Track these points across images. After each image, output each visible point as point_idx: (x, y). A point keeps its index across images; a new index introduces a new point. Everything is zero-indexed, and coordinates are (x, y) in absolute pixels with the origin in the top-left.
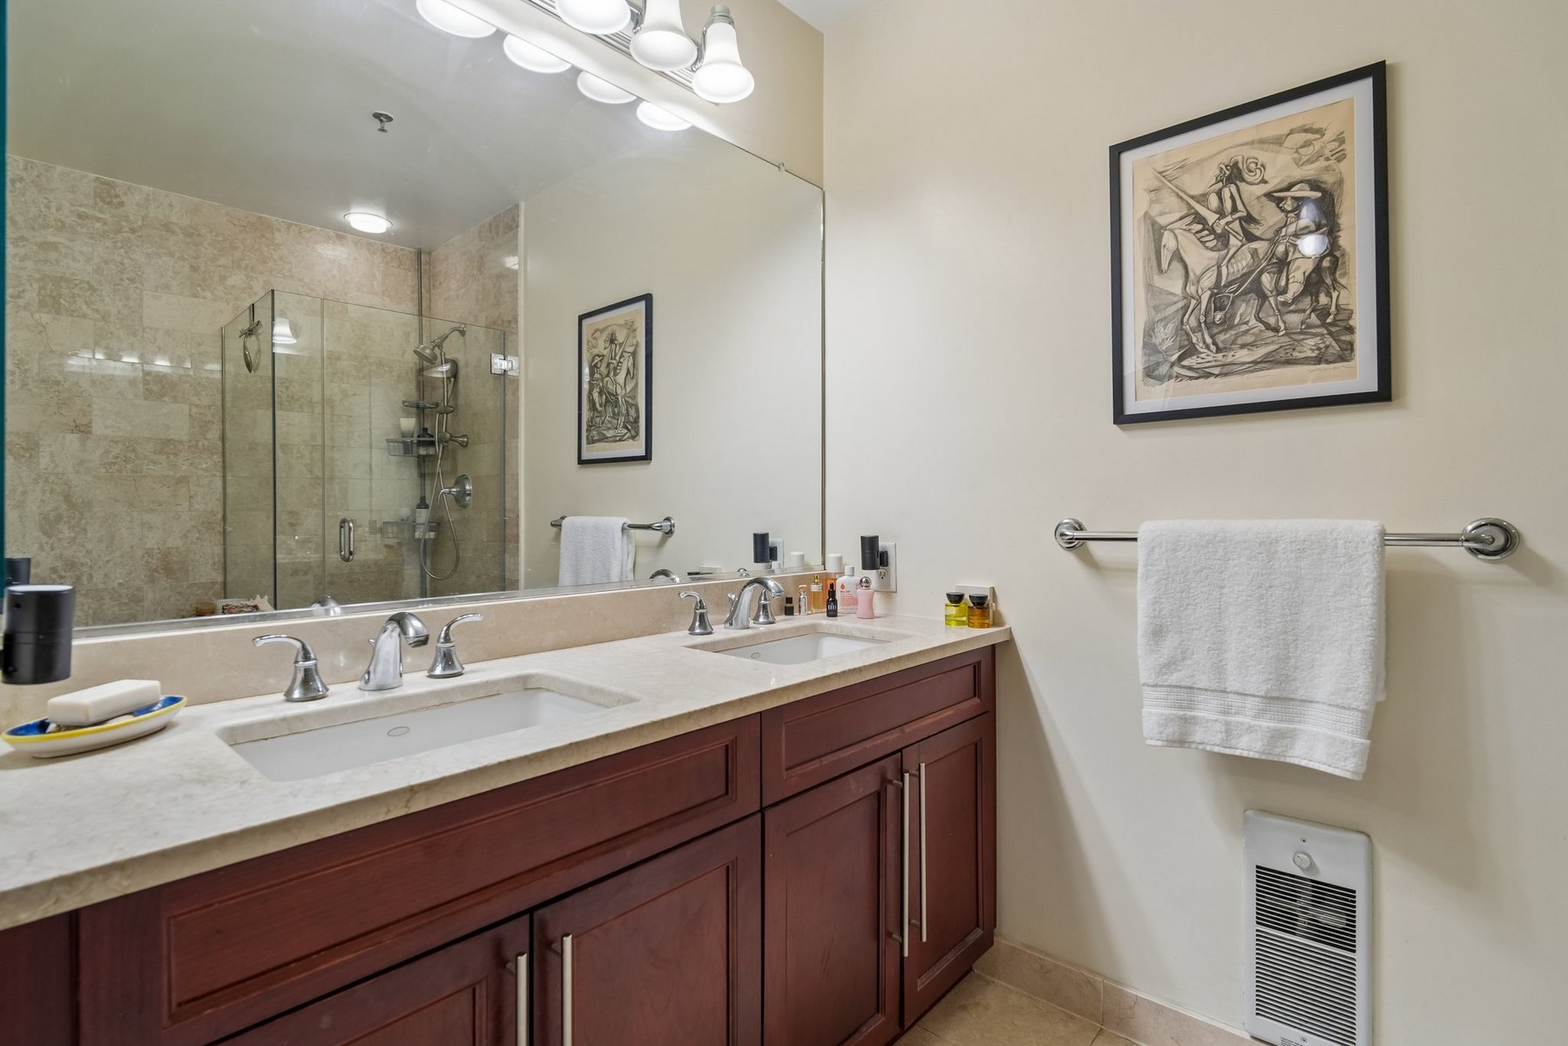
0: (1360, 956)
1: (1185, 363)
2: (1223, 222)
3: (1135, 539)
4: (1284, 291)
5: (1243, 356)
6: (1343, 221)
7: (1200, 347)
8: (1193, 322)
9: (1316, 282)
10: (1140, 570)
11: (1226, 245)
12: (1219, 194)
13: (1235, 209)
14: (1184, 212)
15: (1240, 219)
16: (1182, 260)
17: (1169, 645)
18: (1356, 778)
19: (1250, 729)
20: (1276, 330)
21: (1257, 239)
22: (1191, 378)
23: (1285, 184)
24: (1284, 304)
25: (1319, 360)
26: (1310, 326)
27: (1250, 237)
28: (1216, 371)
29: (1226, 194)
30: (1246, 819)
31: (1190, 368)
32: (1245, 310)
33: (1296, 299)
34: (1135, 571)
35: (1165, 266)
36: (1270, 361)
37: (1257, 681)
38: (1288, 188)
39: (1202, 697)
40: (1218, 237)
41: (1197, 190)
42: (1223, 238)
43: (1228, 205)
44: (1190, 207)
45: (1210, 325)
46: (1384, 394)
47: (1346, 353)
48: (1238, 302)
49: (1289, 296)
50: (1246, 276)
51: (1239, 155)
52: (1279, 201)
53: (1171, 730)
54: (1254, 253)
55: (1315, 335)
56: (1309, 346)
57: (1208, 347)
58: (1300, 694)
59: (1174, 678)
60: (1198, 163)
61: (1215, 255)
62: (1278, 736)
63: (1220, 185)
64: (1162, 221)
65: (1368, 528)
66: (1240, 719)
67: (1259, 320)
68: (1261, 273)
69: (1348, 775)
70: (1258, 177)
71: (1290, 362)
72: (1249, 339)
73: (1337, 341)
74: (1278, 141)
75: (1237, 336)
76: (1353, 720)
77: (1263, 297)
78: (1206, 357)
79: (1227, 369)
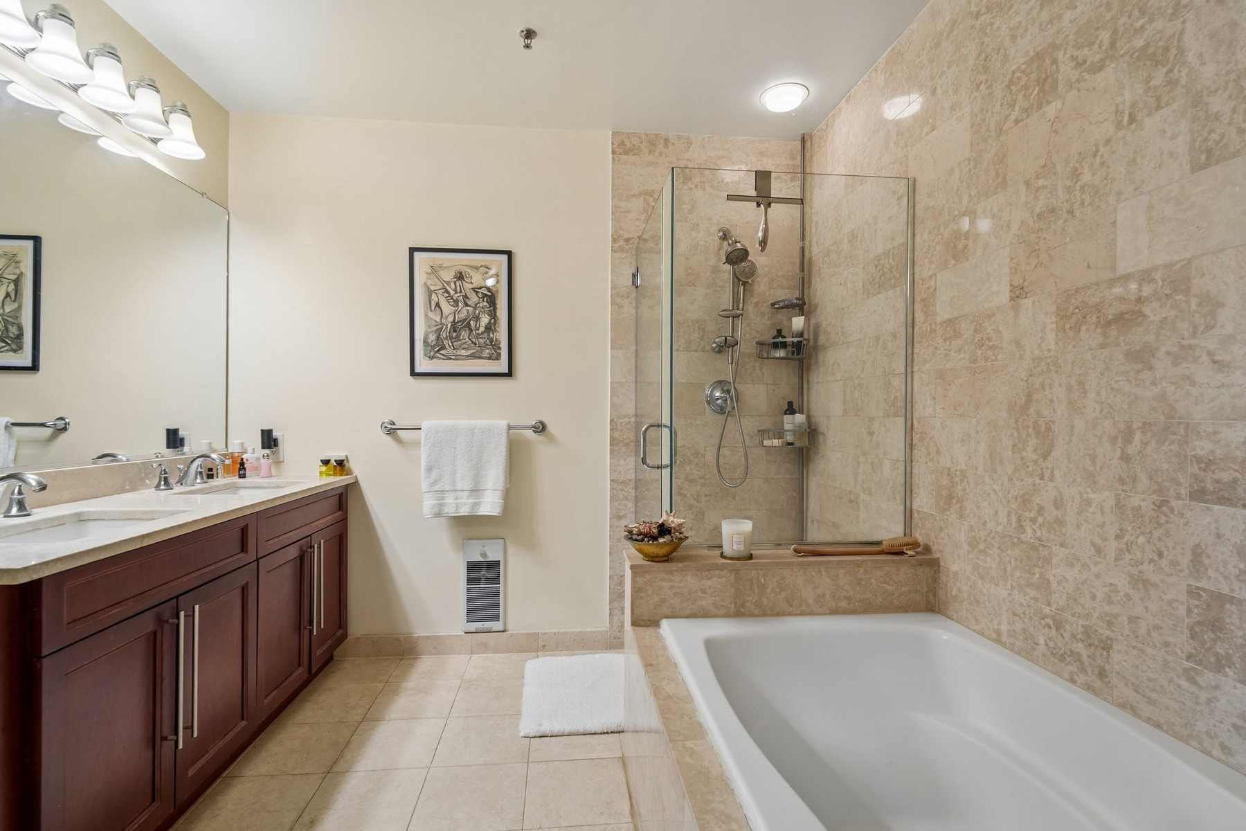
0: (501, 585)
1: (441, 352)
2: (456, 295)
3: (420, 429)
4: (478, 330)
5: (463, 352)
6: (498, 306)
7: (447, 346)
8: (444, 336)
9: (489, 328)
10: (422, 443)
11: (458, 305)
12: (455, 283)
13: (461, 292)
14: (441, 287)
15: (463, 296)
16: (440, 307)
17: (434, 474)
18: (500, 515)
19: (465, 504)
20: (475, 344)
21: (469, 306)
22: (443, 359)
23: (479, 287)
24: (478, 334)
25: (490, 358)
26: (487, 345)
27: (467, 305)
28: (453, 357)
29: (458, 284)
30: (463, 544)
31: (443, 355)
32: (464, 334)
33: (482, 333)
34: (420, 443)
35: (433, 308)
36: (473, 356)
37: (467, 485)
38: (480, 288)
39: (447, 494)
40: (454, 301)
41: (447, 280)
42: (456, 302)
43: (458, 289)
44: (444, 286)
45: (451, 338)
46: (510, 374)
47: (498, 358)
48: (462, 330)
49: (480, 331)
50: (465, 320)
51: (463, 269)
52: (477, 292)
53: (435, 510)
54: (468, 311)
55: (489, 349)
56: (486, 352)
57: (450, 347)
58: (482, 488)
59: (436, 488)
60: (447, 267)
61: (453, 308)
62: (476, 505)
63: (455, 279)
64: (432, 288)
65: (504, 423)
66: (461, 501)
67: (469, 339)
68: (470, 320)
69: (497, 515)
70: (469, 281)
71: (480, 358)
72: (466, 346)
73: (496, 352)
74: (477, 268)
75: (461, 344)
76: (499, 494)
77: (471, 330)
78: (449, 351)
79: (457, 357)
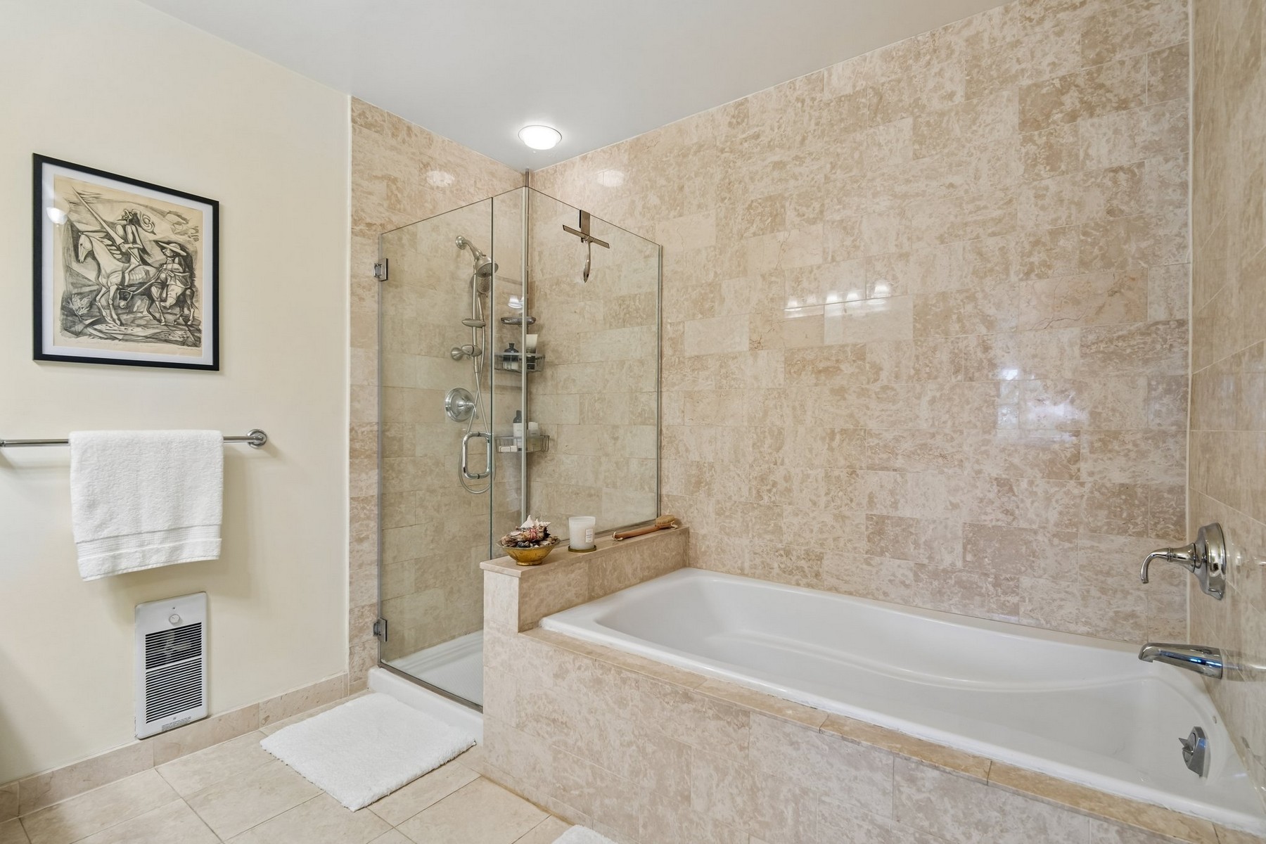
0: (203, 656)
1: (96, 327)
2: (127, 246)
3: (65, 442)
4: (165, 301)
5: (139, 331)
7: (108, 319)
8: (103, 302)
9: (181, 301)
10: (74, 465)
11: (129, 261)
12: (124, 227)
13: (134, 242)
14: (98, 228)
15: (138, 248)
16: (94, 258)
17: (100, 512)
18: (218, 558)
19: (158, 551)
20: (160, 321)
21: (149, 265)
22: (101, 338)
23: (166, 240)
24: (165, 307)
25: (183, 343)
26: (178, 324)
27: (145, 262)
28: (120, 337)
29: (129, 229)
30: (137, 612)
31: (100, 331)
32: (140, 304)
33: (171, 307)
34: (69, 467)
35: (81, 258)
36: (155, 338)
37: (162, 523)
38: (169, 243)
39: (125, 540)
40: (122, 253)
41: (111, 219)
42: (126, 257)
43: (130, 237)
44: (102, 227)
45: (116, 308)
46: (215, 367)
47: (197, 343)
48: (136, 298)
49: (168, 304)
50: (142, 284)
51: (139, 210)
52: (163, 248)
53: (107, 566)
54: (147, 272)
55: (182, 330)
56: (178, 335)
57: (114, 321)
58: (186, 524)
59: (105, 533)
60: (109, 201)
61: (122, 264)
62: (175, 550)
63: (125, 222)
64: (81, 227)
65: (217, 435)
66: (151, 547)
67: (150, 313)
68: (151, 285)
69: (214, 558)
70: (150, 229)
71: (167, 341)
72: (144, 323)
73: (193, 335)
74: (163, 214)
75: (135, 319)
76: (214, 530)
77: (152, 301)
78: (111, 326)
79: (126, 337)
